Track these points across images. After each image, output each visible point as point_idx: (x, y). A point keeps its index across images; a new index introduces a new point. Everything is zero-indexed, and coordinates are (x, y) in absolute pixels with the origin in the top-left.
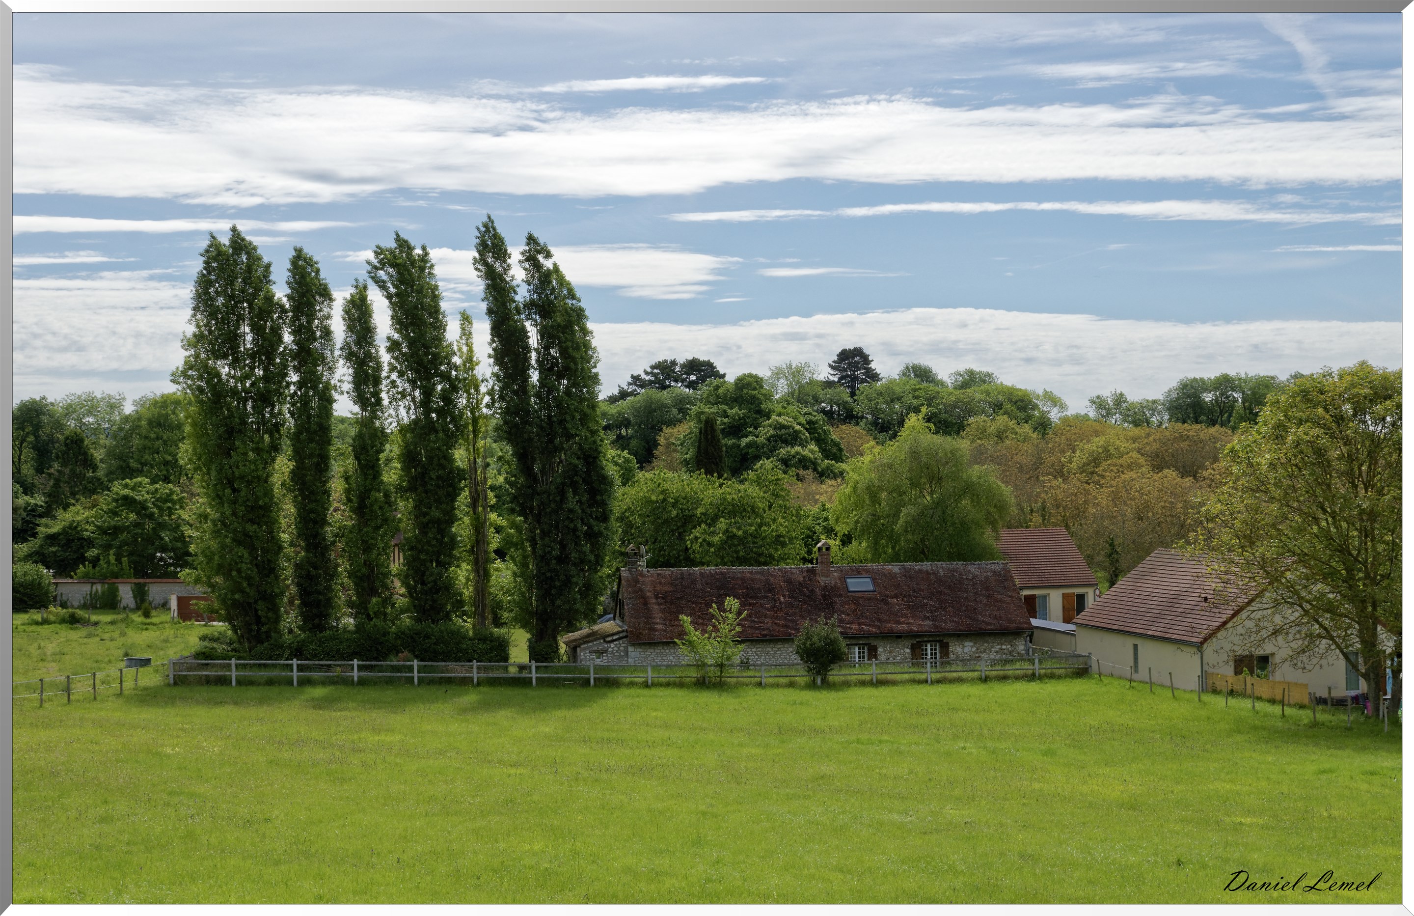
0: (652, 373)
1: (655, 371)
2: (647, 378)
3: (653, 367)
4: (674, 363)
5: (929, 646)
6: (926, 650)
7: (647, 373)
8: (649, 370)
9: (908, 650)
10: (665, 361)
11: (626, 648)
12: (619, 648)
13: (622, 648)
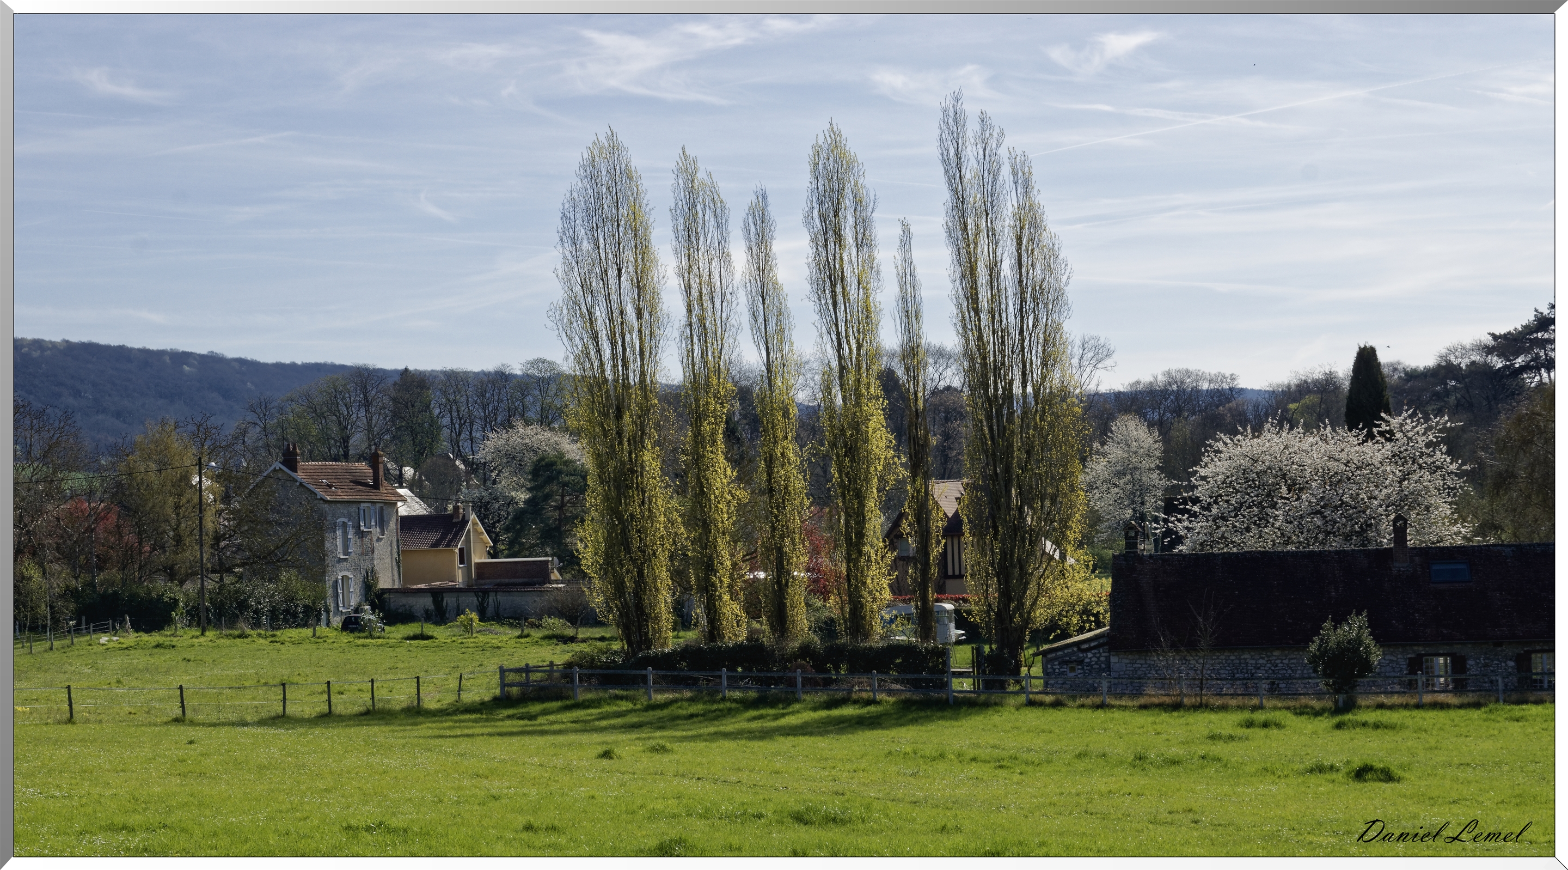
5: (1545, 657)
11: (1108, 658)
12: (1098, 658)
13: (1102, 659)
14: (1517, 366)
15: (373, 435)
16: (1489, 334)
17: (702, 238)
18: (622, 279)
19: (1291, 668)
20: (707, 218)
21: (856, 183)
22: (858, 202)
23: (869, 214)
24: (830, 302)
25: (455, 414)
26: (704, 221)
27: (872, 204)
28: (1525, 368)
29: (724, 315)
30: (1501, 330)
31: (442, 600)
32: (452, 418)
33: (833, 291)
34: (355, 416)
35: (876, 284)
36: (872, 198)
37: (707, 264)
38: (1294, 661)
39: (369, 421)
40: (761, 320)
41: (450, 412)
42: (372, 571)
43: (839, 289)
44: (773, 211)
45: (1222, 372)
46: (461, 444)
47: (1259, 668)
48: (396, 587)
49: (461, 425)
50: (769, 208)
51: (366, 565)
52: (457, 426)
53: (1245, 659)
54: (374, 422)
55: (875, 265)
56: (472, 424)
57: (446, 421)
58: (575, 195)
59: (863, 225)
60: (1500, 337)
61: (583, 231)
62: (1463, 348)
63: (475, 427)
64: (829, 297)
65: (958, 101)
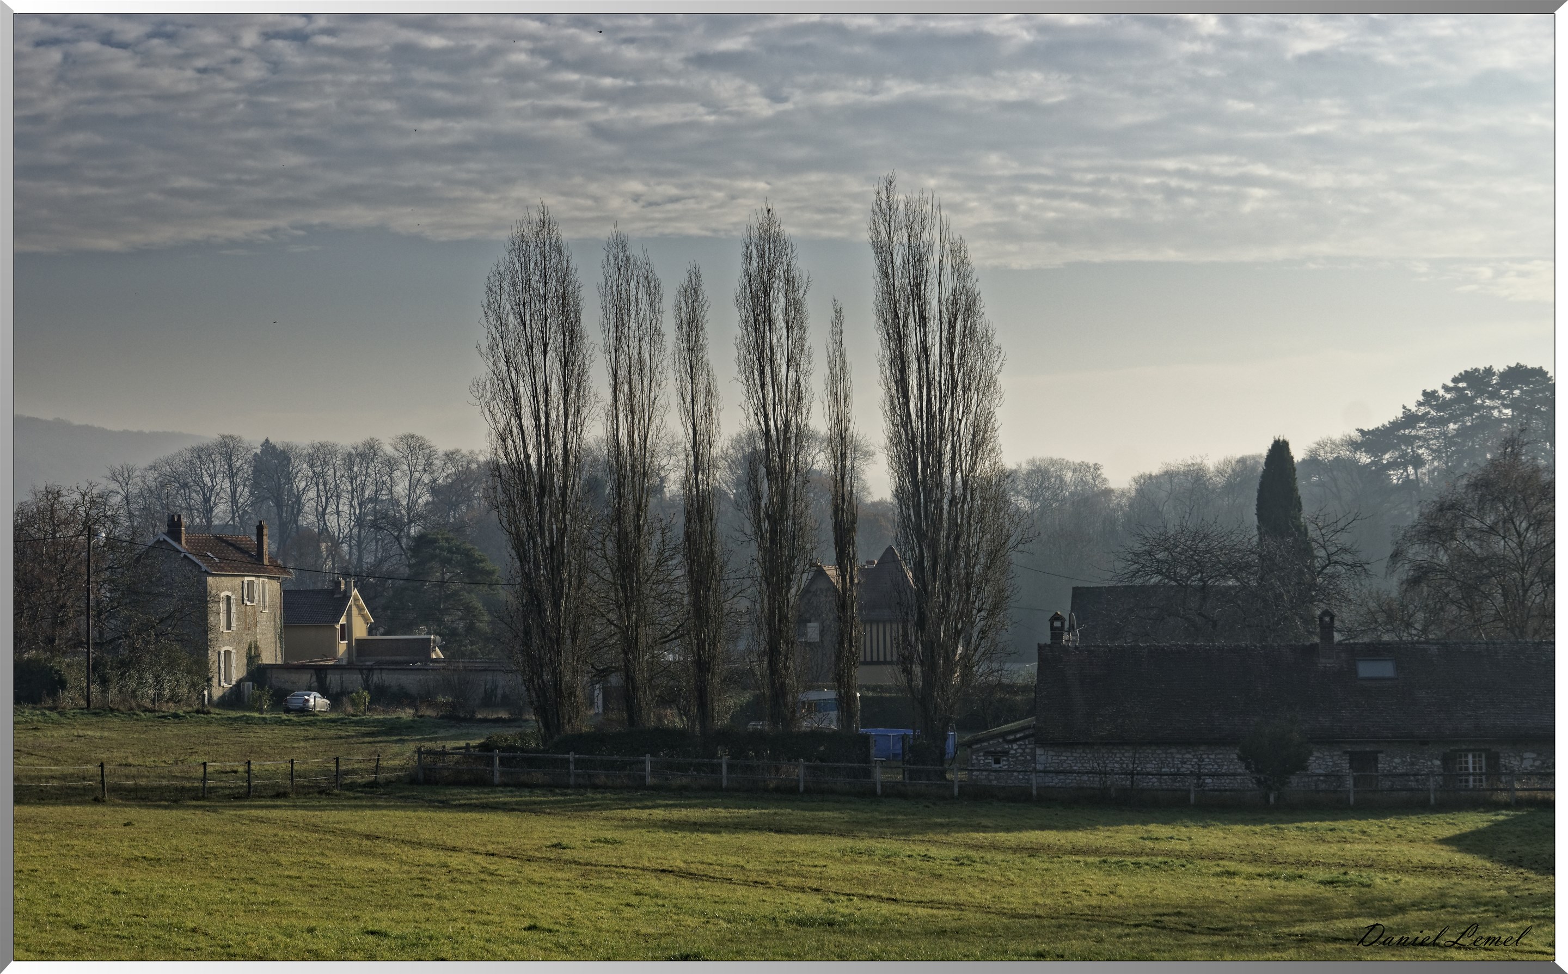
0: (1455, 389)
1: (1461, 385)
2: (1448, 396)
3: (1455, 380)
4: (1489, 372)
5: (1470, 757)
6: (1467, 762)
7: (1446, 388)
8: (1451, 385)
9: (1437, 763)
10: (1476, 370)
11: (1033, 750)
12: (1024, 750)
13: (1028, 751)
14: (1385, 462)
15: (237, 506)
16: (1357, 430)
17: (633, 316)
18: (548, 355)
19: (1217, 763)
20: (640, 296)
21: (788, 265)
22: (790, 282)
23: (801, 295)
24: (758, 383)
25: (321, 487)
26: (637, 299)
27: (804, 286)
28: (1393, 465)
29: (652, 395)
30: (1370, 426)
31: (326, 677)
32: (318, 490)
33: (762, 373)
34: (218, 487)
35: (806, 366)
36: (805, 279)
37: (637, 343)
38: (1221, 756)
39: (234, 493)
40: (689, 399)
41: (317, 485)
42: (256, 645)
43: (768, 369)
44: (707, 290)
45: (1086, 461)
46: (326, 517)
47: (1185, 763)
48: (280, 662)
49: (327, 499)
50: (703, 287)
51: (248, 639)
52: (324, 499)
53: (1171, 753)
54: (238, 495)
55: (805, 347)
56: (338, 497)
57: (312, 493)
58: (502, 269)
59: (794, 306)
60: (1369, 432)
61: (509, 306)
62: (1333, 443)
63: (342, 501)
64: (757, 377)
65: (891, 183)
